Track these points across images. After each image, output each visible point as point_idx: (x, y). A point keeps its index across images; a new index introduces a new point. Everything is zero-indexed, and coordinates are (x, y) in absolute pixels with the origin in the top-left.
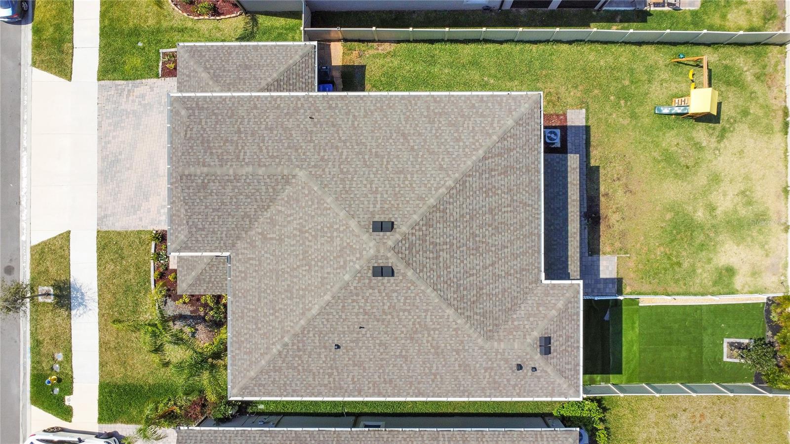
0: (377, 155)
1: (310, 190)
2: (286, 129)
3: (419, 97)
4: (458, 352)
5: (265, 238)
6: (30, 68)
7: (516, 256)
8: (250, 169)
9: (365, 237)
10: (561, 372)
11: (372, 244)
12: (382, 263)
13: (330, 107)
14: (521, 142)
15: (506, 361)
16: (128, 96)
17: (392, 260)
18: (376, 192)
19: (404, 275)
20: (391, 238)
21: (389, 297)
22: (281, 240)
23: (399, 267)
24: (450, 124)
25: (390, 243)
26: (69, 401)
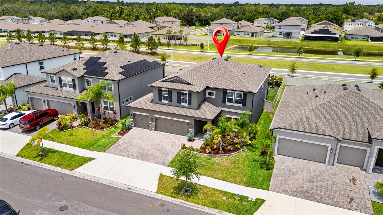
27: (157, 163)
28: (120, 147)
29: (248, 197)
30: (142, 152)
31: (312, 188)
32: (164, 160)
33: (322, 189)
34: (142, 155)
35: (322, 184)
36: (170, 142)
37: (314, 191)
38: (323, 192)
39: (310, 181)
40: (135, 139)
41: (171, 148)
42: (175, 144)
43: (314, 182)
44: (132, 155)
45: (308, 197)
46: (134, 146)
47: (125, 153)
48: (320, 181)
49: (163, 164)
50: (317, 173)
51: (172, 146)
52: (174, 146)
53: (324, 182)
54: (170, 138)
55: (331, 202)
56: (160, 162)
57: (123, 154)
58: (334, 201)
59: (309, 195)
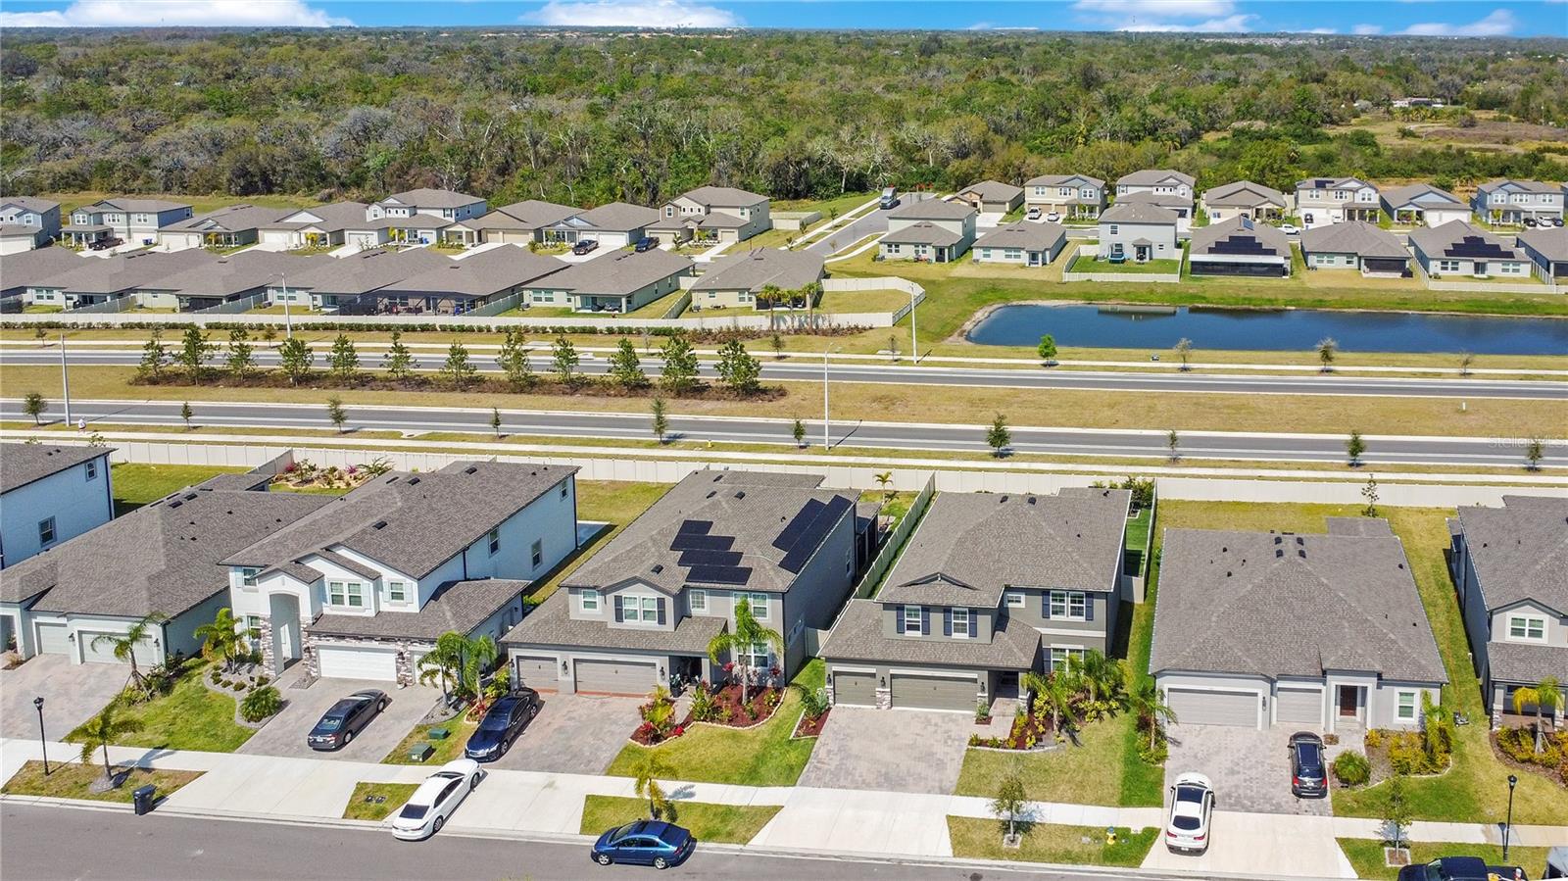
16: (823, 763)
26: (1137, 830)
27: (929, 792)
28: (826, 767)
30: (883, 771)
31: (1237, 786)
32: (941, 781)
33: (1254, 785)
34: (887, 776)
35: (1253, 773)
36: (936, 732)
37: (1241, 791)
38: (1255, 790)
39: (1232, 772)
40: (852, 739)
41: (946, 749)
42: (949, 737)
43: (1239, 773)
44: (864, 781)
45: (1231, 805)
46: (857, 757)
47: (846, 779)
48: (1250, 768)
49: (943, 791)
50: (1243, 751)
51: (946, 742)
52: (950, 742)
53: (1257, 768)
54: (933, 722)
55: (1268, 807)
56: (933, 787)
57: (842, 782)
58: (1272, 805)
59: (1232, 801)
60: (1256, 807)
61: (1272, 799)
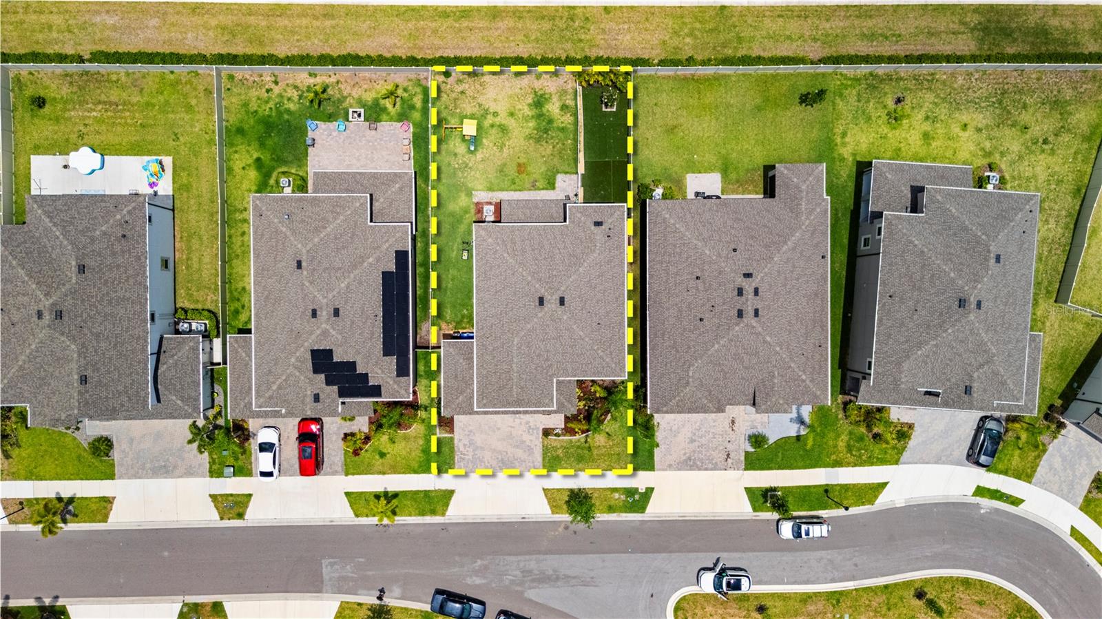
0: (507, 305)
1: (524, 336)
2: (494, 350)
3: (477, 285)
4: (601, 266)
5: (547, 360)
6: (446, 517)
7: (555, 237)
8: (514, 366)
9: (546, 309)
10: (612, 215)
11: (549, 306)
12: (558, 302)
13: (482, 329)
14: (499, 235)
15: (606, 242)
16: (464, 454)
17: (557, 297)
18: (525, 305)
19: (564, 291)
20: (547, 297)
21: (574, 298)
22: (548, 351)
23: (560, 294)
24: (491, 270)
25: (549, 297)
26: (642, 490)
28: (466, 457)
29: (637, 489)
33: (704, 450)
37: (696, 455)
38: (704, 453)
39: (692, 441)
46: (482, 449)
55: (710, 466)
58: (713, 464)
60: (705, 466)
61: (712, 459)
